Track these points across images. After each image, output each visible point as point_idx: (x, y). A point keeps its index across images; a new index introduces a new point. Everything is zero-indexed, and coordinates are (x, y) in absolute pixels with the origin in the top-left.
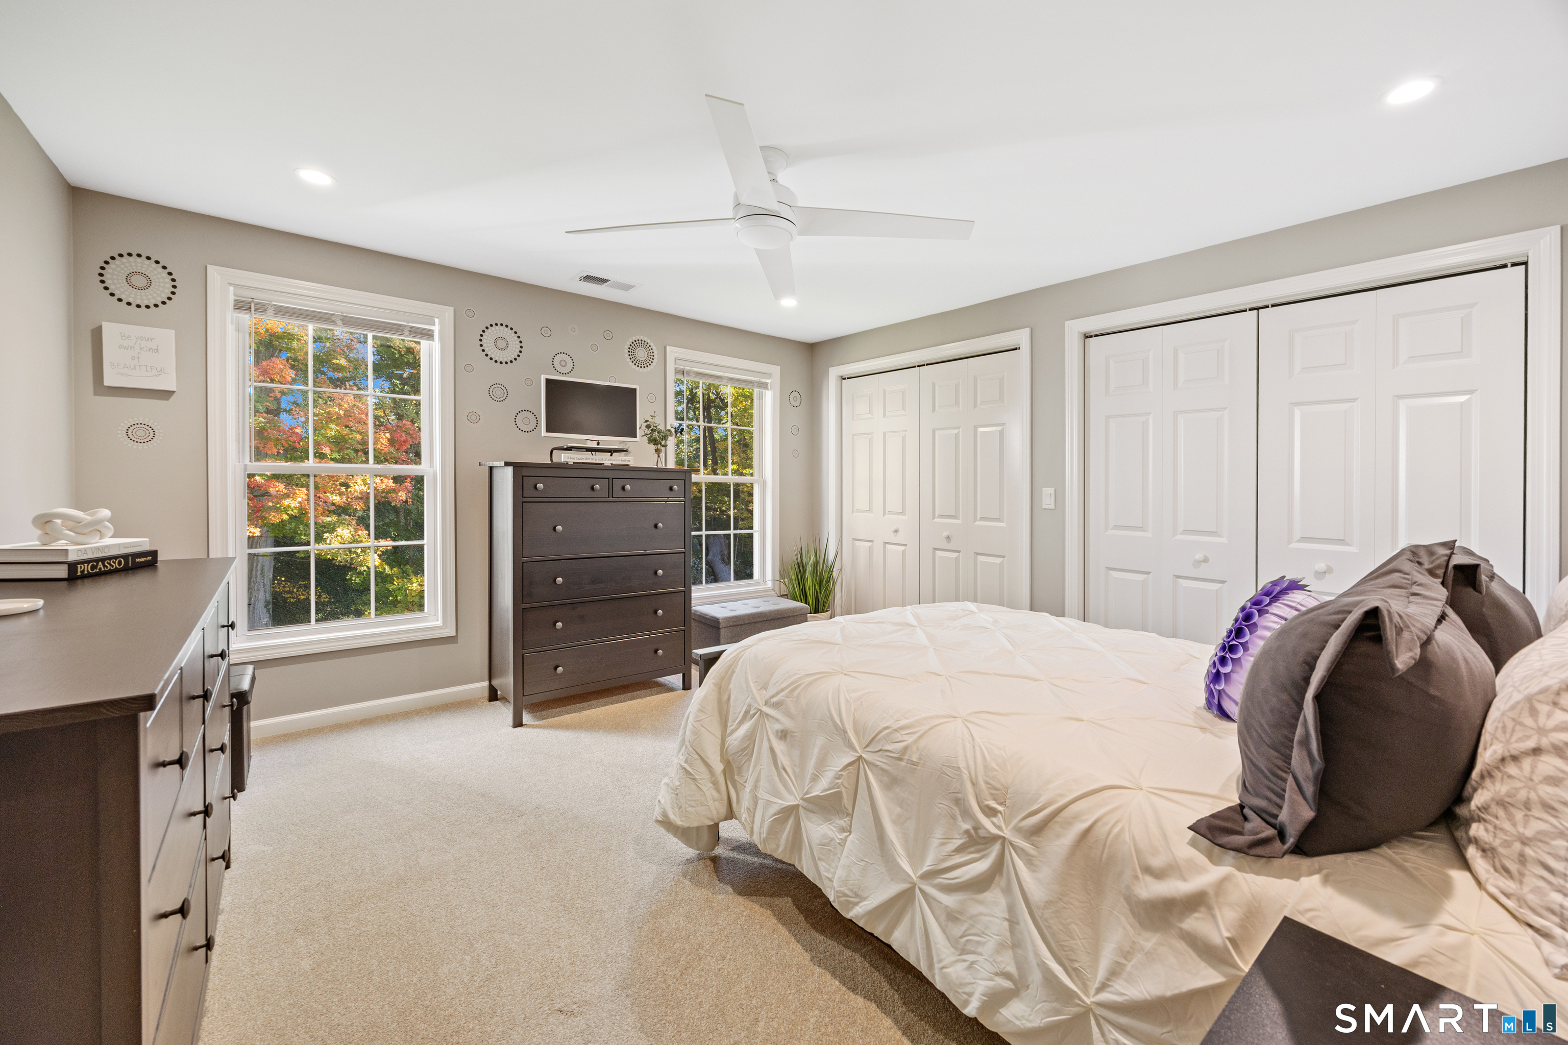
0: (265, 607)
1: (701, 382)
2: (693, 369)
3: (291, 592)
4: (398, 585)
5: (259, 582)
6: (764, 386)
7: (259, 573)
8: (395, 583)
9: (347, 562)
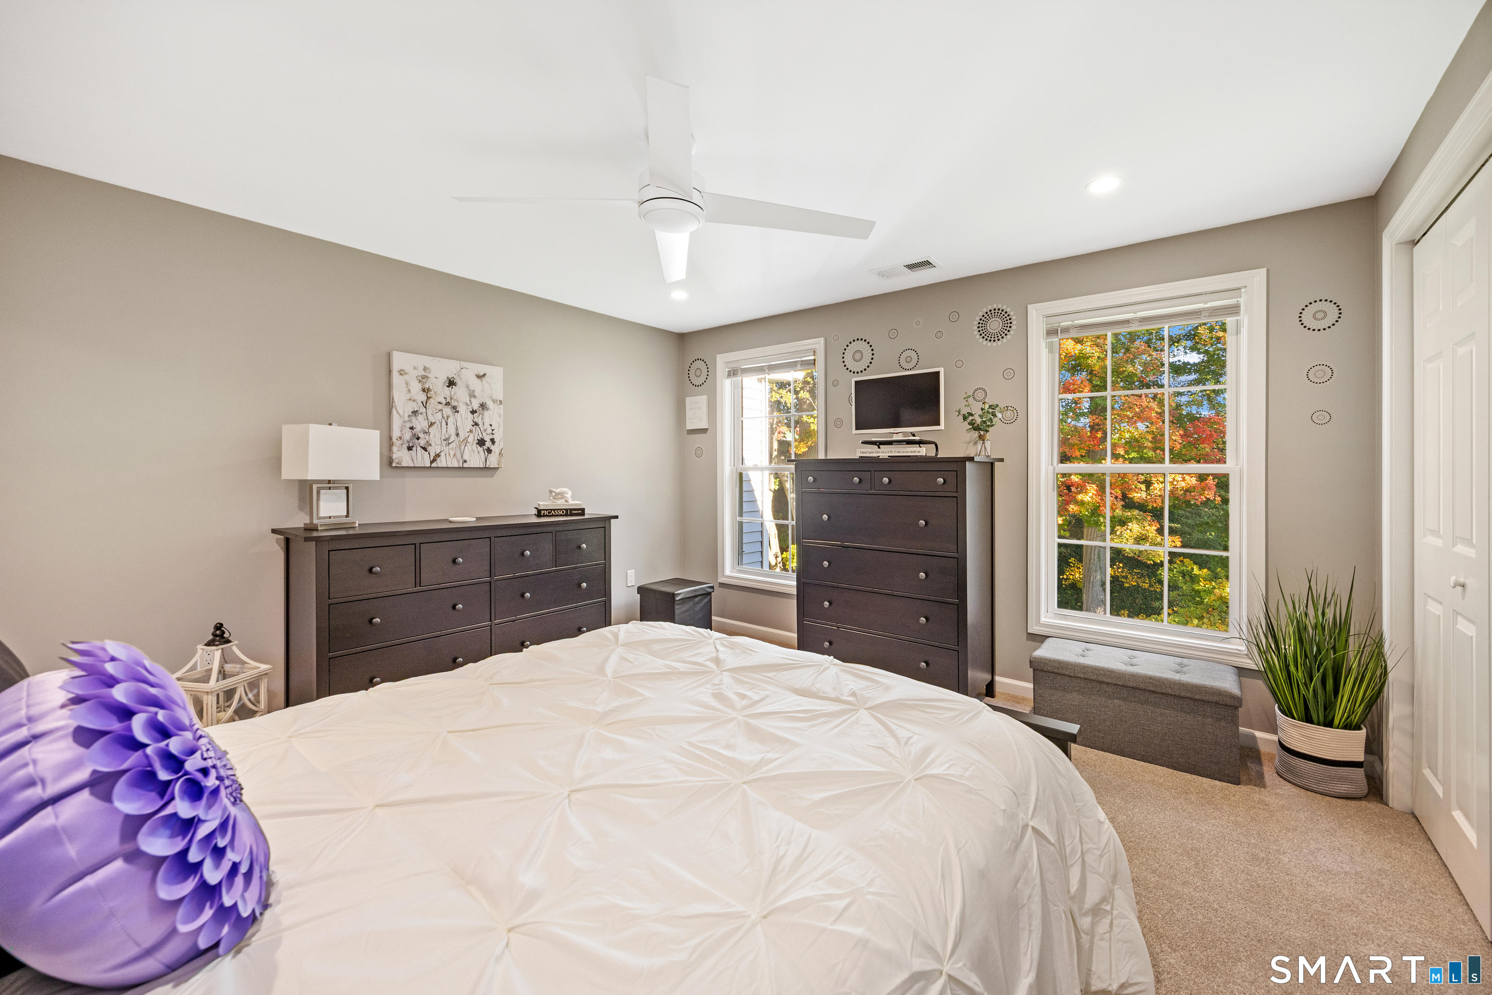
0: (1101, 586)
1: (1109, 334)
2: (1076, 322)
3: (1126, 577)
4: (1205, 586)
5: (1097, 565)
6: (1234, 310)
7: (1096, 557)
8: (1201, 584)
9: (1135, 554)
